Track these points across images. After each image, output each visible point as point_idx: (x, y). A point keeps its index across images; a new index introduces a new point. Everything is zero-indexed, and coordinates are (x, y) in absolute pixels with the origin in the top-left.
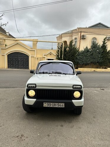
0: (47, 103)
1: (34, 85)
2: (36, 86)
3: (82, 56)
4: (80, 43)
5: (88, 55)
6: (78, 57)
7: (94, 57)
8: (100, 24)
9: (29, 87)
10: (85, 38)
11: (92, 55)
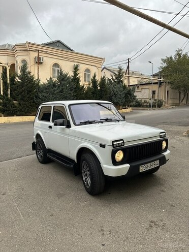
0: (143, 166)
1: (120, 142)
2: (124, 142)
3: (47, 93)
4: (38, 71)
5: (56, 92)
6: (40, 95)
7: (66, 96)
8: (59, 42)
9: (115, 146)
10: (42, 63)
11: (61, 92)
